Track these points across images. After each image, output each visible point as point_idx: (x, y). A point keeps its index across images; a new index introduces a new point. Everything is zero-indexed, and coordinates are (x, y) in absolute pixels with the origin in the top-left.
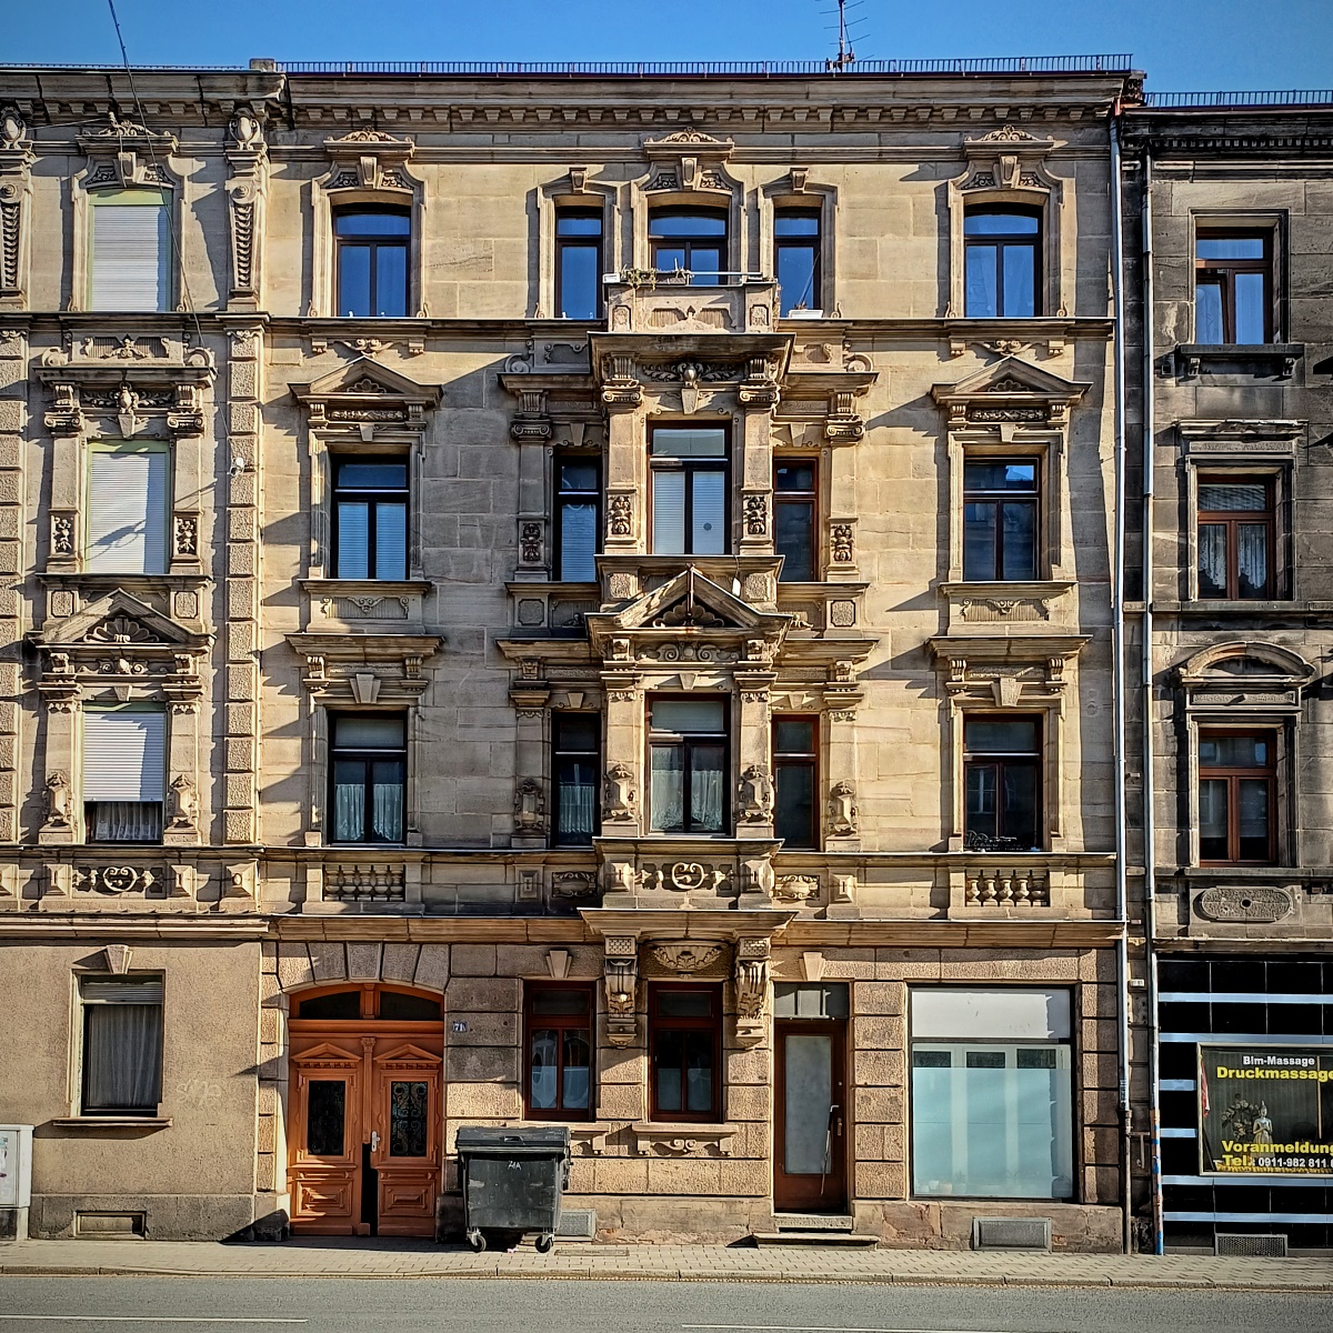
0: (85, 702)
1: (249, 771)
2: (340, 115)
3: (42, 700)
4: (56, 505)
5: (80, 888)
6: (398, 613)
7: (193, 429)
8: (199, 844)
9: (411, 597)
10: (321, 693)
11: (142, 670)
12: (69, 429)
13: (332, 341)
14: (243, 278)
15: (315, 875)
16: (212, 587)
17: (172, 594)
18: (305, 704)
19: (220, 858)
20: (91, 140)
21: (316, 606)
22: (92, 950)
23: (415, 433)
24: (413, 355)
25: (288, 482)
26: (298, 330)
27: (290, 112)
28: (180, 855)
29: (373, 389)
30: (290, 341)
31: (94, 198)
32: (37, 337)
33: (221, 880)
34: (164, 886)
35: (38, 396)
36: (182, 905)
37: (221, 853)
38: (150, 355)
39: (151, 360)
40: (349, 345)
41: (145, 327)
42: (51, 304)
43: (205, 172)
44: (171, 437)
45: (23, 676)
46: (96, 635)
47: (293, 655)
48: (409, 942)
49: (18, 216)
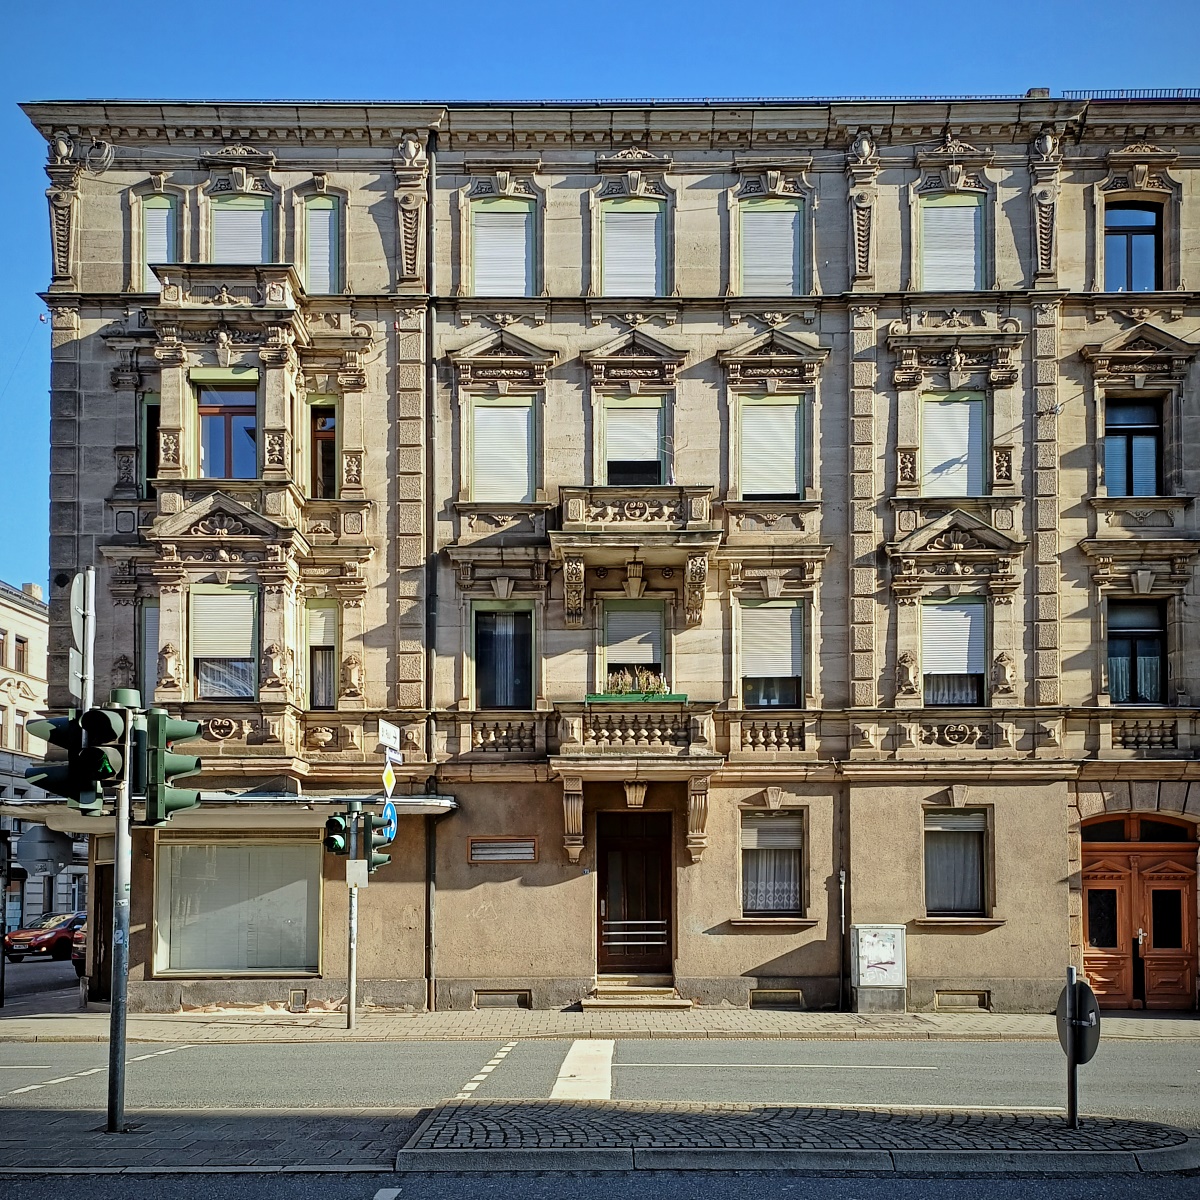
0: (925, 597)
1: (1056, 648)
2: (1120, 132)
3: (893, 596)
4: (901, 444)
5: (924, 742)
6: (1165, 522)
7: (1007, 382)
8: (1018, 706)
9: (1176, 509)
10: (1107, 586)
11: (970, 570)
12: (911, 384)
13: (1111, 311)
14: (1044, 262)
15: (1106, 729)
16: (1022, 504)
17: (993, 511)
18: (1093, 596)
19: (1035, 718)
20: (929, 156)
21: (1101, 517)
22: (936, 790)
23: (1177, 381)
24: (1174, 320)
25: (1077, 421)
26: (1085, 303)
27: (1081, 131)
28: (1003, 714)
29: (1146, 348)
30: (1077, 311)
31: (924, 202)
32: (883, 312)
33: (1034, 734)
34: (991, 738)
35: (885, 358)
36: (1006, 754)
37: (1036, 713)
38: (972, 324)
39: (972, 329)
40: (1125, 313)
41: (968, 302)
42: (894, 286)
43: (1011, 180)
44: (990, 387)
45: (878, 578)
46: (936, 545)
47: (1085, 557)
48: (1180, 781)
49: (870, 217)
